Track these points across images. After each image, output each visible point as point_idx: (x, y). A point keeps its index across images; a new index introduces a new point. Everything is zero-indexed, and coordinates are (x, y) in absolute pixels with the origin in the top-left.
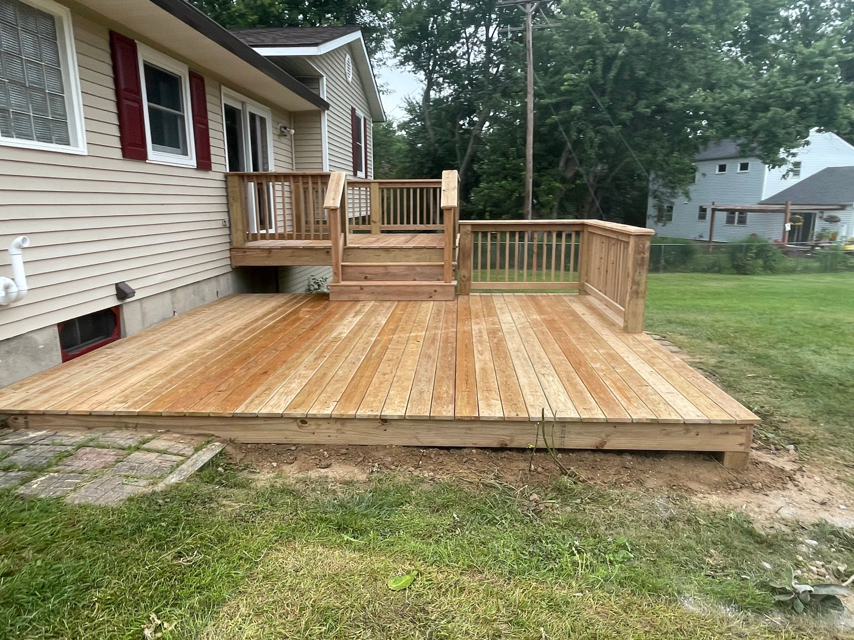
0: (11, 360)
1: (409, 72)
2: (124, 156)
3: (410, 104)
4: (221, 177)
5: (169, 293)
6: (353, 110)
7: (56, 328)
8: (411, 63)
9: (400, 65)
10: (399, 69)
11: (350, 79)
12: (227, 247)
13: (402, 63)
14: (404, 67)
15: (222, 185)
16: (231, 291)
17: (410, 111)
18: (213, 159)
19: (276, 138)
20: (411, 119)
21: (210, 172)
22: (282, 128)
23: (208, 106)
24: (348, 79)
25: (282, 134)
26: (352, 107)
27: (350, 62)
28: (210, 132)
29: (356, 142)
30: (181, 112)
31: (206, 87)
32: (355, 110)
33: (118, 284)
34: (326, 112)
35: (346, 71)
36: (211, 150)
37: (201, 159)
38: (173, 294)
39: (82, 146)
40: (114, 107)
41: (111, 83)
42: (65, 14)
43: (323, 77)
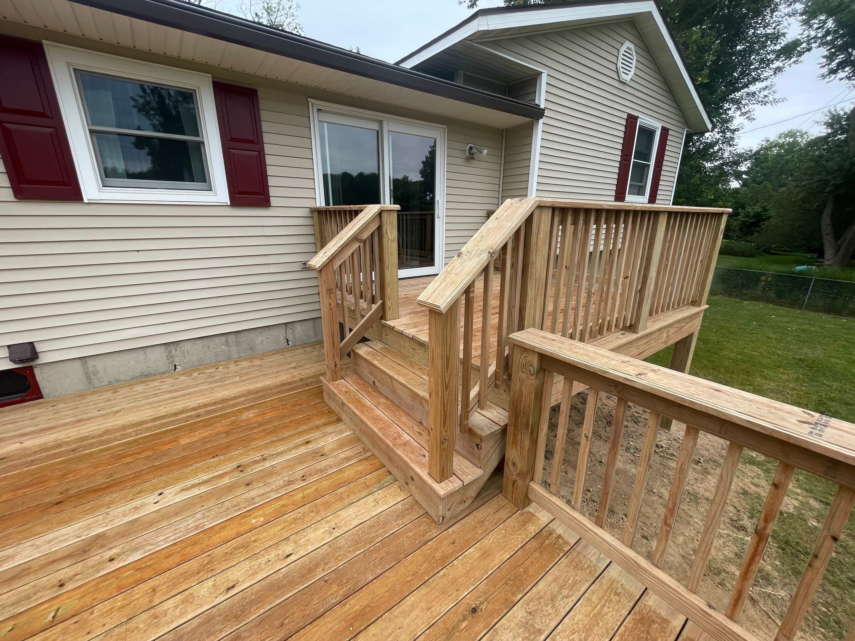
1: (841, 79)
2: (17, 198)
3: (833, 117)
4: (305, 212)
5: (163, 347)
6: (631, 120)
8: (847, 69)
9: (829, 74)
10: (827, 80)
11: (627, 78)
13: (833, 72)
14: (833, 76)
15: (308, 222)
17: (829, 125)
18: (272, 192)
19: (461, 161)
20: (829, 134)
21: (271, 208)
22: (471, 148)
23: (265, 126)
24: (624, 77)
25: (471, 157)
26: (629, 115)
27: (634, 53)
28: (269, 160)
29: (632, 160)
30: (198, 136)
31: (263, 103)
32: (636, 118)
33: (9, 347)
34: (541, 121)
35: (620, 65)
36: (271, 181)
37: (240, 193)
38: (172, 348)
43: (540, 73)
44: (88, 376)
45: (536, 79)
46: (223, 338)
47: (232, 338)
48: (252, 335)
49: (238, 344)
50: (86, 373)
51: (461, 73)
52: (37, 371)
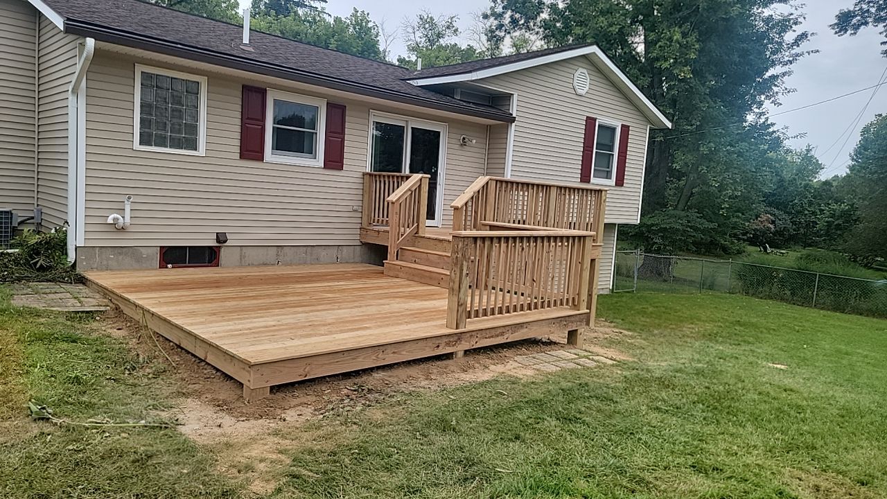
0: (121, 257)
2: (240, 158)
4: (360, 175)
5: (276, 248)
6: (590, 121)
7: (159, 249)
11: (582, 92)
12: (359, 226)
15: (361, 181)
16: (358, 259)
18: (345, 162)
19: (457, 147)
21: (343, 171)
22: (464, 139)
23: (347, 125)
24: (580, 92)
25: (464, 143)
26: (587, 117)
27: (587, 75)
28: (346, 143)
29: (595, 150)
30: (314, 129)
31: (347, 113)
32: (595, 120)
33: (217, 233)
34: (513, 124)
35: (575, 84)
36: (345, 155)
37: (330, 161)
38: (280, 248)
39: (202, 151)
40: (238, 129)
41: (239, 115)
42: (203, 81)
43: (513, 94)
44: (242, 257)
45: (510, 97)
46: (305, 248)
47: (309, 248)
48: (320, 250)
49: (311, 254)
50: (241, 256)
51: (459, 90)
52: (222, 250)
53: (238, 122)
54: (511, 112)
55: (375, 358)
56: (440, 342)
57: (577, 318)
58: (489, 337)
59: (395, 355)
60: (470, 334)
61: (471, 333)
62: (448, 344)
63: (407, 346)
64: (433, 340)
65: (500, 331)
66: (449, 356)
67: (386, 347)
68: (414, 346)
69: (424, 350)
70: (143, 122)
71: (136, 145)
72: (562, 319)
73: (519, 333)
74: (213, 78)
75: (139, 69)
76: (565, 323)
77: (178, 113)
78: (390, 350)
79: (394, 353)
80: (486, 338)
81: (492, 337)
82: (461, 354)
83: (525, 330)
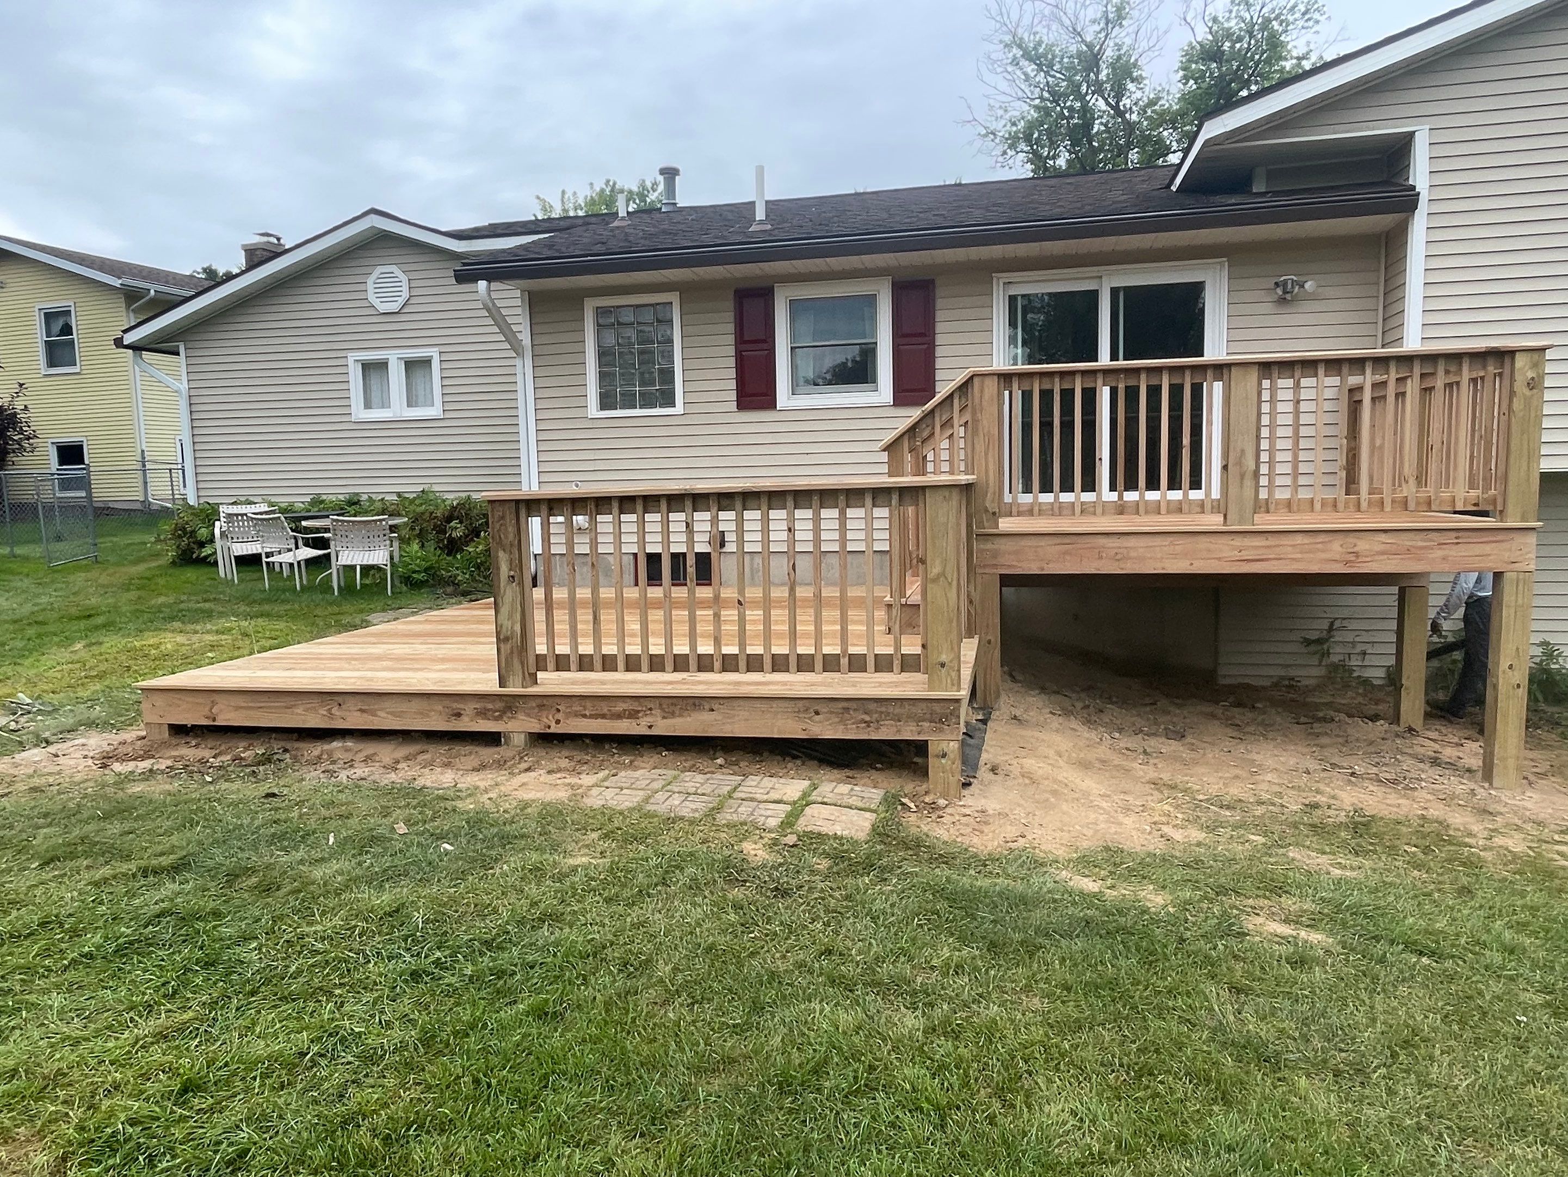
2: (738, 408)
7: (632, 557)
22: (1279, 284)
23: (940, 316)
25: (1286, 295)
28: (939, 351)
30: (873, 337)
31: (939, 292)
34: (1417, 213)
36: (940, 375)
37: (904, 391)
39: (679, 408)
40: (732, 362)
41: (731, 339)
42: (674, 298)
43: (1412, 134)
44: (752, 572)
45: (1411, 142)
50: (751, 569)
53: (731, 351)
54: (1411, 183)
55: (325, 713)
56: (461, 706)
57: (919, 710)
58: (591, 716)
59: (365, 715)
60: (539, 701)
61: (547, 702)
62: (482, 714)
63: (388, 704)
64: (447, 702)
65: (620, 707)
66: (493, 739)
67: (347, 697)
68: (403, 706)
69: (428, 716)
70: (602, 376)
71: (593, 409)
72: (853, 705)
73: (689, 719)
74: (687, 291)
75: (590, 306)
76: (867, 718)
77: (646, 357)
78: (351, 703)
79: (361, 710)
80: (584, 716)
81: (603, 716)
82: (519, 740)
83: (713, 716)
